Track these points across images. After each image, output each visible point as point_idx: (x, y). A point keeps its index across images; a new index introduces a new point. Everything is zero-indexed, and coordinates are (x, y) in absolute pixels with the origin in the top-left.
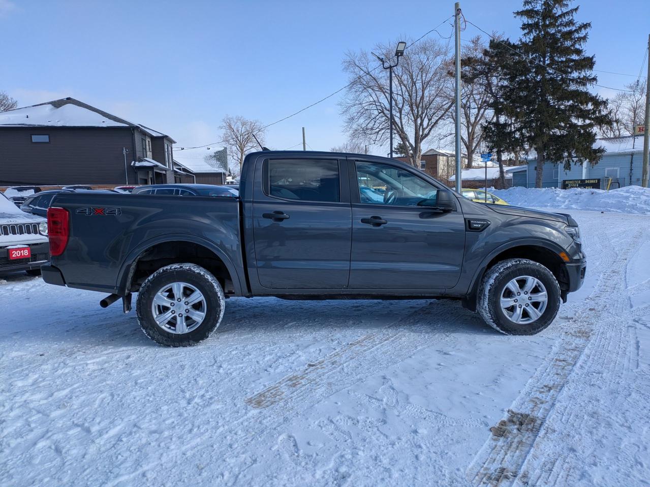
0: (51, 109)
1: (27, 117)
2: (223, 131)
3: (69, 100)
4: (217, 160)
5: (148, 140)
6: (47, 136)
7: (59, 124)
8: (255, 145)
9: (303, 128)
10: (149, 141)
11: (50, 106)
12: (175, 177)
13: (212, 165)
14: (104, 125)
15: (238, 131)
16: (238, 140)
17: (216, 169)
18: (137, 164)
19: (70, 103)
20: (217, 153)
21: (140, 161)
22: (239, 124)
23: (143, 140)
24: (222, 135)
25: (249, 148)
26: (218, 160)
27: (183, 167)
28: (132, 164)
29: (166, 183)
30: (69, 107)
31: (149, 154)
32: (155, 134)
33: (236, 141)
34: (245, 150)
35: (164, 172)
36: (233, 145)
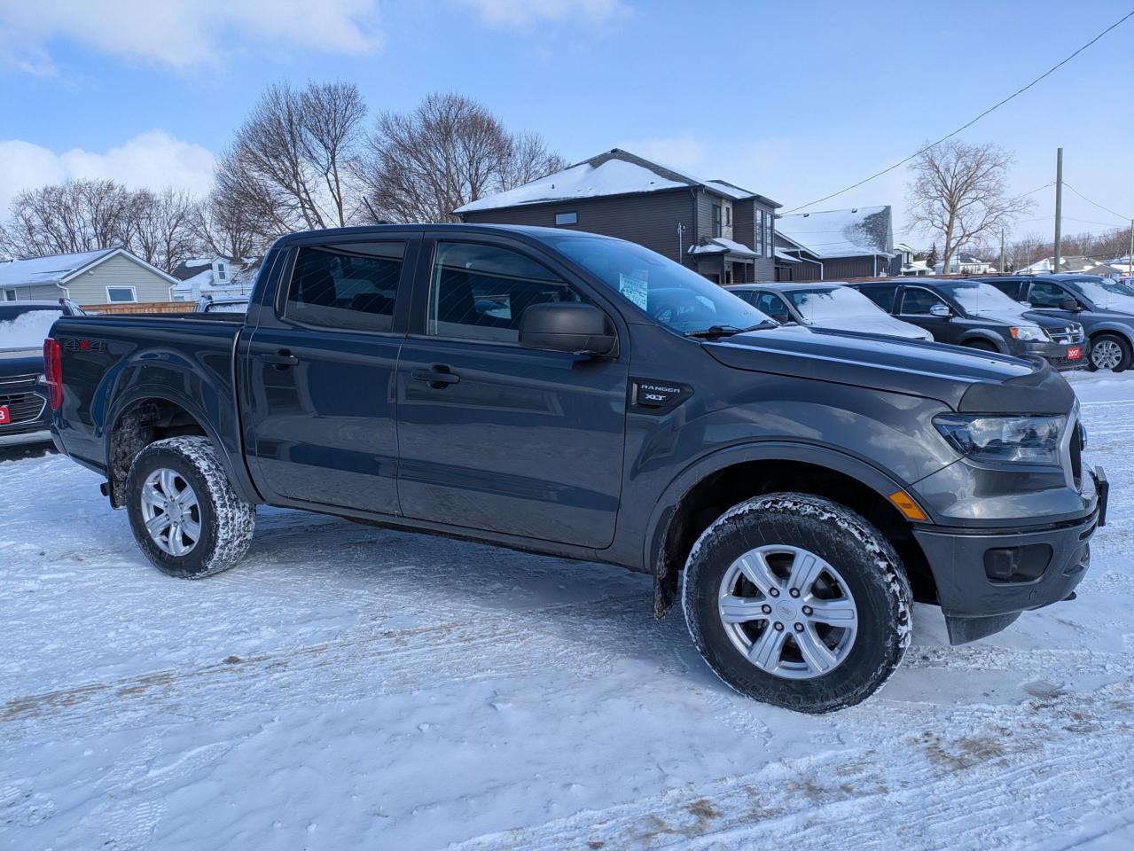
0: (588, 171)
1: (553, 187)
2: (917, 173)
3: (616, 154)
4: (867, 231)
5: (726, 206)
6: (575, 214)
7: (591, 194)
8: (982, 195)
9: (1060, 151)
10: (728, 209)
11: (587, 166)
12: (776, 268)
13: (856, 243)
14: (652, 188)
15: (948, 170)
16: (947, 187)
17: (862, 249)
18: (698, 250)
19: (615, 157)
20: (869, 218)
21: (704, 243)
22: (952, 158)
23: (716, 208)
24: (914, 182)
25: (969, 201)
26: (870, 231)
27: (802, 249)
28: (690, 251)
29: (752, 281)
30: (613, 164)
31: (727, 231)
32: (738, 195)
33: (942, 191)
34: (958, 207)
35: (750, 261)
36: (935, 198)
